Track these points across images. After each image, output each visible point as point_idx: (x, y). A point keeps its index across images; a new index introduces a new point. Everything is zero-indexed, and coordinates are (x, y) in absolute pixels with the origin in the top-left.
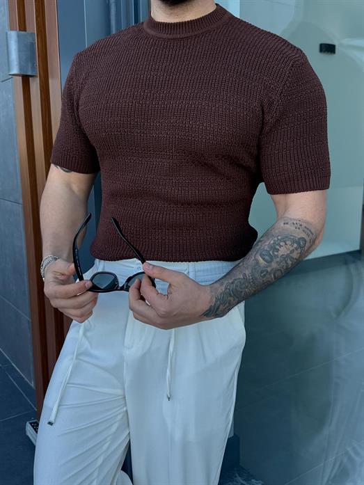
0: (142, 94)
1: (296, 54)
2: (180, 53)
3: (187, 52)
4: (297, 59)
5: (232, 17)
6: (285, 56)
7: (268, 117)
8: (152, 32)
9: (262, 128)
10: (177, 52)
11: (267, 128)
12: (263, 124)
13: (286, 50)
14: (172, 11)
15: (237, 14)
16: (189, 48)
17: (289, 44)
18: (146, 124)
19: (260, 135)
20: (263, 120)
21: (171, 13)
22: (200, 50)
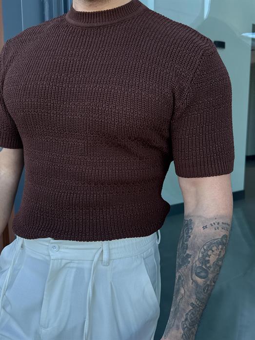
0: (59, 77)
1: (206, 43)
2: (96, 41)
3: (103, 40)
4: (206, 48)
5: (147, 10)
6: (195, 45)
7: (178, 104)
8: (72, 22)
9: (173, 113)
10: (94, 39)
11: (178, 114)
12: (173, 110)
13: (196, 40)
14: (91, 3)
15: (151, 7)
16: (105, 36)
17: (199, 34)
18: (62, 106)
19: (171, 119)
20: (174, 106)
21: (91, 5)
22: (115, 38)
